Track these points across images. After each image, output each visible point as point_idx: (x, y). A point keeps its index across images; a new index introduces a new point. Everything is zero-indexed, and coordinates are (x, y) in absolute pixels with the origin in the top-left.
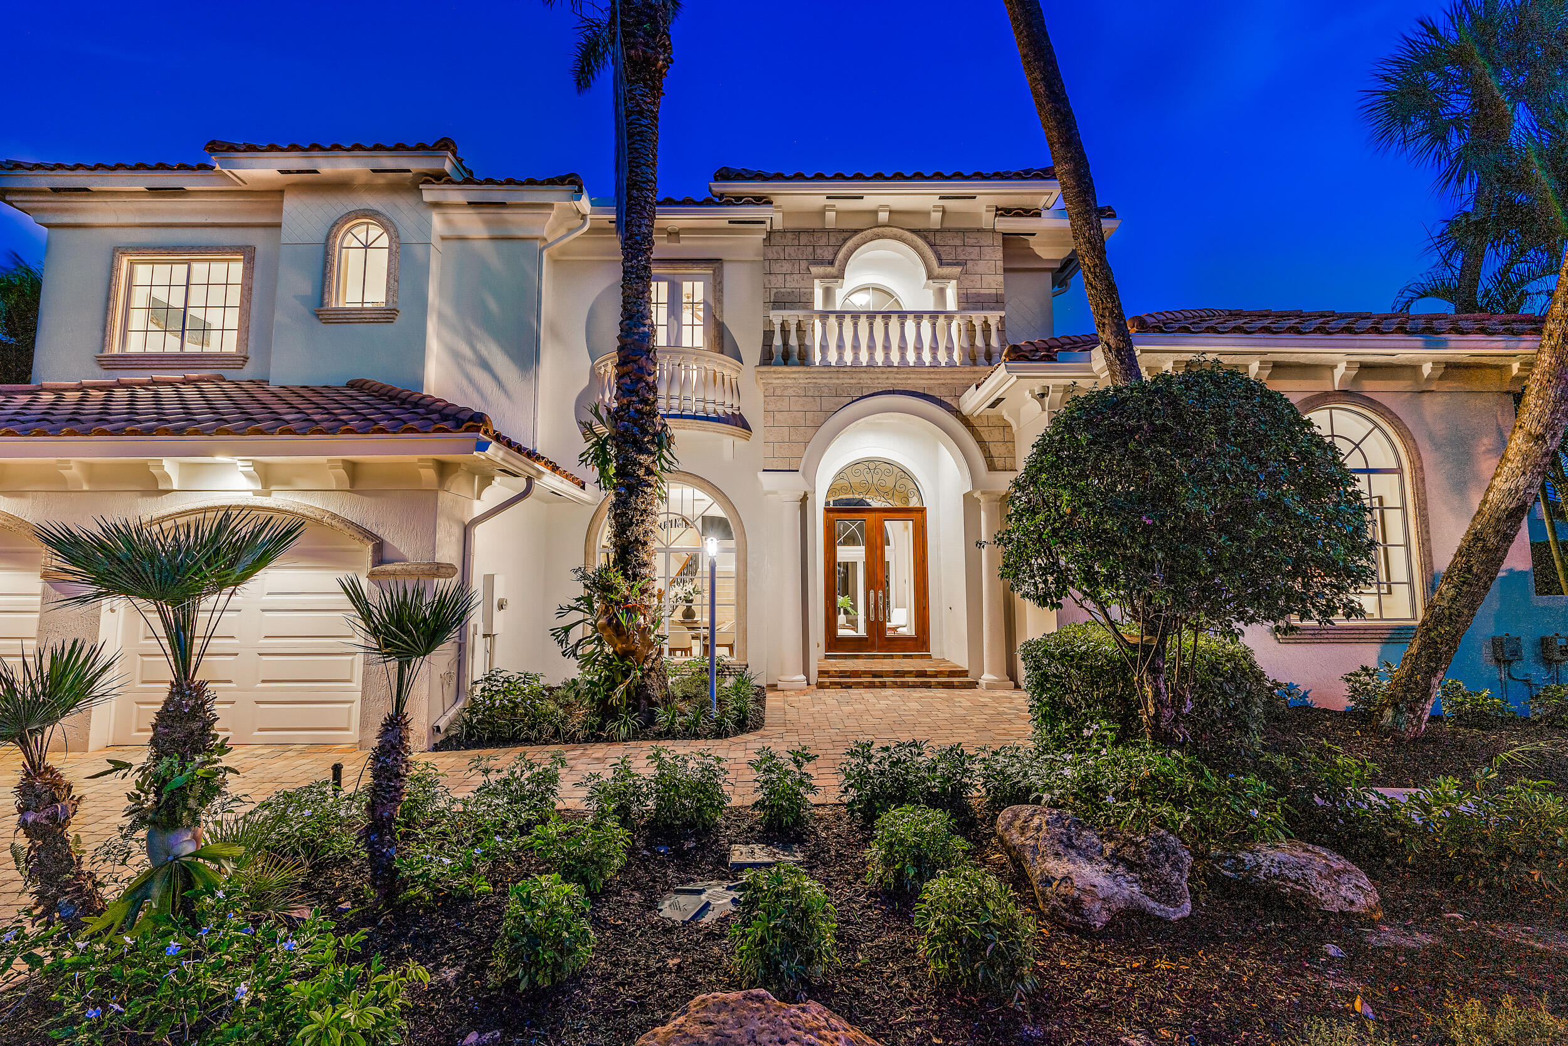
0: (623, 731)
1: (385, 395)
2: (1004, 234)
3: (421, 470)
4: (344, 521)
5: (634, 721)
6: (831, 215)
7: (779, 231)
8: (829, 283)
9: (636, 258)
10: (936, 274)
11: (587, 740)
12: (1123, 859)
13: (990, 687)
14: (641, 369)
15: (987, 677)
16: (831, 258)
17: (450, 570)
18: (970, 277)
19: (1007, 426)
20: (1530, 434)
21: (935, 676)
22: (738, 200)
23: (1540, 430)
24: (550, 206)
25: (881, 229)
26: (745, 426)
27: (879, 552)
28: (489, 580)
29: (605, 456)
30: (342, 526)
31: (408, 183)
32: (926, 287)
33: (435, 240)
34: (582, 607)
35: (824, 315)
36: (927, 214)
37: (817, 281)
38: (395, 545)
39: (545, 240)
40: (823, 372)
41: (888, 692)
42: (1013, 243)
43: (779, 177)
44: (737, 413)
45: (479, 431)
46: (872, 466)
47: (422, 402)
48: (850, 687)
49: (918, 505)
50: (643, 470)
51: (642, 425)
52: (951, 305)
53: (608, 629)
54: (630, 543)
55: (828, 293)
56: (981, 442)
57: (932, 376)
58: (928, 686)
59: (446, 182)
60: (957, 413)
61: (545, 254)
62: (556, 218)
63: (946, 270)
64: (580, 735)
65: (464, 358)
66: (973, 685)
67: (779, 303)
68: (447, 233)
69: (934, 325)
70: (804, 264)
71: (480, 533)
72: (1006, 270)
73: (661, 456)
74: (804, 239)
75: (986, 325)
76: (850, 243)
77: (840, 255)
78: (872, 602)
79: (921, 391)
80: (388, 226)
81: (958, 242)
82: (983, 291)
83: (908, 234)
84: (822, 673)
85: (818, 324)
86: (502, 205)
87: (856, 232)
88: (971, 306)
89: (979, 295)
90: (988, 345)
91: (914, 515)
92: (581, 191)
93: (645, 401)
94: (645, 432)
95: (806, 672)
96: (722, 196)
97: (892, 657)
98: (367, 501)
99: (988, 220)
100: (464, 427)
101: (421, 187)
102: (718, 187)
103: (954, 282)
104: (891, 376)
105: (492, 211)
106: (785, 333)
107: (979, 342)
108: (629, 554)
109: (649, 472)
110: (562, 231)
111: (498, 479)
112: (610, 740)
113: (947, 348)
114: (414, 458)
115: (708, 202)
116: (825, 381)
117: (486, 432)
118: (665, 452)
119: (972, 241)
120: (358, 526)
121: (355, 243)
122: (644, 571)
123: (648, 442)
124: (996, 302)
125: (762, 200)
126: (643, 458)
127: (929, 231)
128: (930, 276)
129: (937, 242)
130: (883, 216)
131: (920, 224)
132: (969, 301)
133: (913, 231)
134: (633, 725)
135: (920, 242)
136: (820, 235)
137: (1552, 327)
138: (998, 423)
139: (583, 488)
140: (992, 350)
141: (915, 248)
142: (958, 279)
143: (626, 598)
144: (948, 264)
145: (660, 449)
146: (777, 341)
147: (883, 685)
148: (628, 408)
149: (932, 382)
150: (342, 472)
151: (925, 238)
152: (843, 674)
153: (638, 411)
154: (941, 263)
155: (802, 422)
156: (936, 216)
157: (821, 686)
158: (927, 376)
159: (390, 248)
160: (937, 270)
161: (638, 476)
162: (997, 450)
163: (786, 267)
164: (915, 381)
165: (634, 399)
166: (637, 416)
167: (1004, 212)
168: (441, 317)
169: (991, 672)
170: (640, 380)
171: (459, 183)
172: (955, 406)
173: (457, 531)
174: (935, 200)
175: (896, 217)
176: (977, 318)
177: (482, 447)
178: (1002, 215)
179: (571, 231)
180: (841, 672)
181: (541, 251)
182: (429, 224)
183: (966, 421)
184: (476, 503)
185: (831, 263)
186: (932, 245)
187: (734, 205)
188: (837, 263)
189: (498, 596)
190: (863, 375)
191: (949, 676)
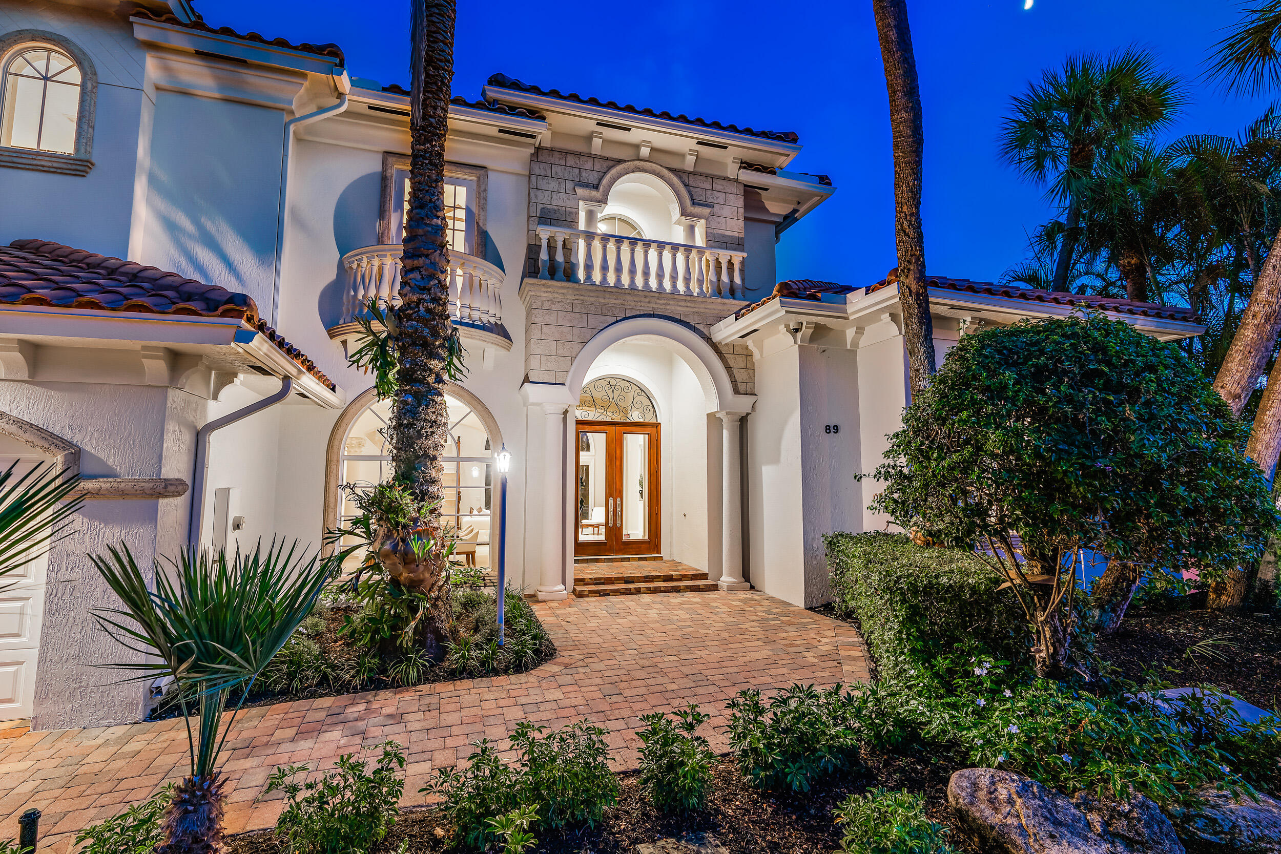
0: (413, 674)
1: (80, 261)
2: (745, 186)
3: (143, 360)
4: (17, 422)
5: (422, 658)
6: (597, 142)
7: (546, 149)
8: (592, 206)
9: (430, 142)
10: (688, 211)
11: (364, 688)
12: (1117, 835)
13: (731, 589)
14: (434, 264)
15: (726, 579)
16: (596, 182)
17: (180, 488)
18: (717, 219)
19: (749, 355)
20: (1230, 393)
21: (680, 580)
22: (511, 110)
23: (1239, 391)
24: (304, 76)
25: (642, 163)
26: (506, 336)
27: (618, 463)
28: (224, 494)
29: (385, 358)
30: (14, 429)
31: (112, 11)
32: (678, 222)
33: (149, 89)
34: (358, 531)
35: (590, 236)
36: (682, 156)
37: (581, 203)
38: (102, 455)
39: (292, 112)
40: (590, 291)
41: (646, 598)
42: (751, 194)
43: (555, 94)
44: (499, 323)
45: (241, 317)
46: (613, 382)
47: (141, 274)
48: (608, 595)
49: (654, 421)
50: (433, 376)
51: (434, 326)
52: (700, 241)
53: (393, 557)
54: (418, 457)
55: (591, 215)
56: (728, 368)
57: (689, 304)
58: (677, 590)
59: (168, 20)
60: (708, 340)
61: (292, 128)
62: (307, 90)
63: (698, 210)
64: (356, 682)
65: (182, 230)
66: (714, 588)
67: (547, 218)
68: (163, 83)
69: (687, 258)
70: (570, 185)
71: (216, 441)
72: (746, 219)
73: (450, 363)
74: (571, 161)
75: (730, 264)
76: (613, 172)
77: (605, 181)
78: (611, 509)
79: (678, 317)
80: (79, 59)
81: (708, 186)
82: (727, 233)
83: (666, 172)
84: (578, 581)
85: (582, 243)
86: (242, 63)
87: (619, 162)
88: (716, 244)
89: (724, 236)
90: (732, 281)
91: (649, 430)
92: (341, 65)
93: (436, 300)
94: (436, 335)
95: (564, 583)
96: (496, 101)
97: (628, 560)
98: (55, 395)
99: (732, 170)
100: (221, 309)
101: (132, 19)
102: (493, 93)
103: (703, 221)
104: (652, 300)
105: (228, 67)
106: (551, 248)
107: (725, 278)
108: (416, 469)
109: (439, 380)
110: (313, 108)
111: (241, 376)
112: (396, 685)
113: (698, 280)
114: (137, 345)
115: (479, 106)
116: (592, 299)
117: (249, 320)
118: (455, 361)
119: (719, 187)
120: (40, 429)
121: (29, 70)
122: (433, 489)
123: (439, 346)
124: (737, 244)
125: (535, 115)
126: (434, 364)
127: (684, 171)
128: (684, 213)
129: (691, 183)
130: (645, 151)
131: (676, 165)
132: (716, 241)
133: (670, 169)
134: (424, 665)
135: (675, 180)
136: (586, 158)
137: (1257, 309)
138: (741, 352)
139: (333, 389)
140: (735, 287)
141: (672, 185)
142: (707, 219)
143: (415, 520)
144: (699, 204)
145: (451, 354)
146: (544, 256)
147: (638, 591)
148: (418, 305)
149: (688, 309)
150: (18, 356)
151: (680, 178)
152: (598, 581)
153: (429, 311)
154: (694, 203)
155: (569, 337)
156: (691, 159)
157: (580, 595)
158: (683, 304)
159: (83, 86)
160: (690, 209)
161: (428, 383)
162: (740, 376)
163: (553, 185)
164: (673, 308)
165: (425, 297)
166: (428, 316)
167: (747, 165)
168: (152, 180)
169: (731, 575)
170: (432, 277)
171: (186, 26)
172: (706, 333)
173: (187, 438)
174: (691, 144)
175: (655, 154)
176: (724, 256)
177: (245, 337)
178: (744, 168)
179: (322, 110)
180: (596, 579)
181: (287, 126)
182: (143, 68)
183: (715, 347)
184: (211, 404)
185: (596, 187)
186: (686, 185)
187: (507, 113)
188: (601, 188)
189: (233, 514)
190: (628, 297)
191: (692, 580)
